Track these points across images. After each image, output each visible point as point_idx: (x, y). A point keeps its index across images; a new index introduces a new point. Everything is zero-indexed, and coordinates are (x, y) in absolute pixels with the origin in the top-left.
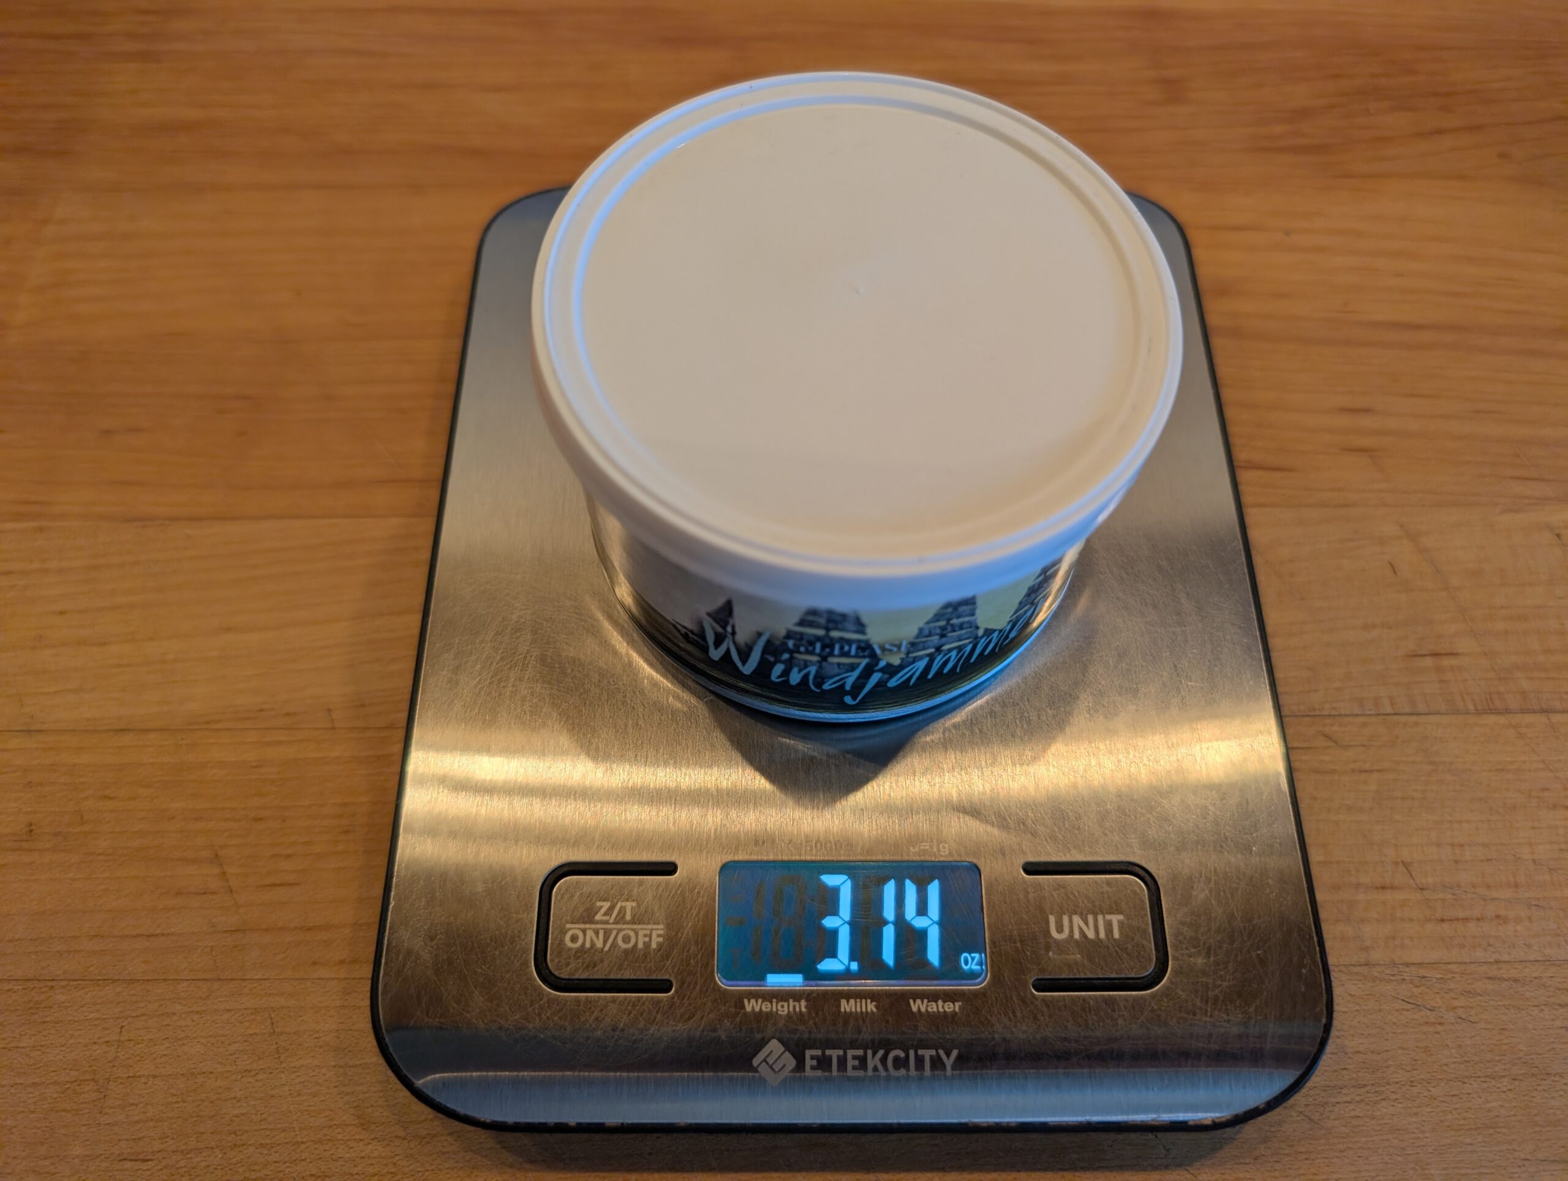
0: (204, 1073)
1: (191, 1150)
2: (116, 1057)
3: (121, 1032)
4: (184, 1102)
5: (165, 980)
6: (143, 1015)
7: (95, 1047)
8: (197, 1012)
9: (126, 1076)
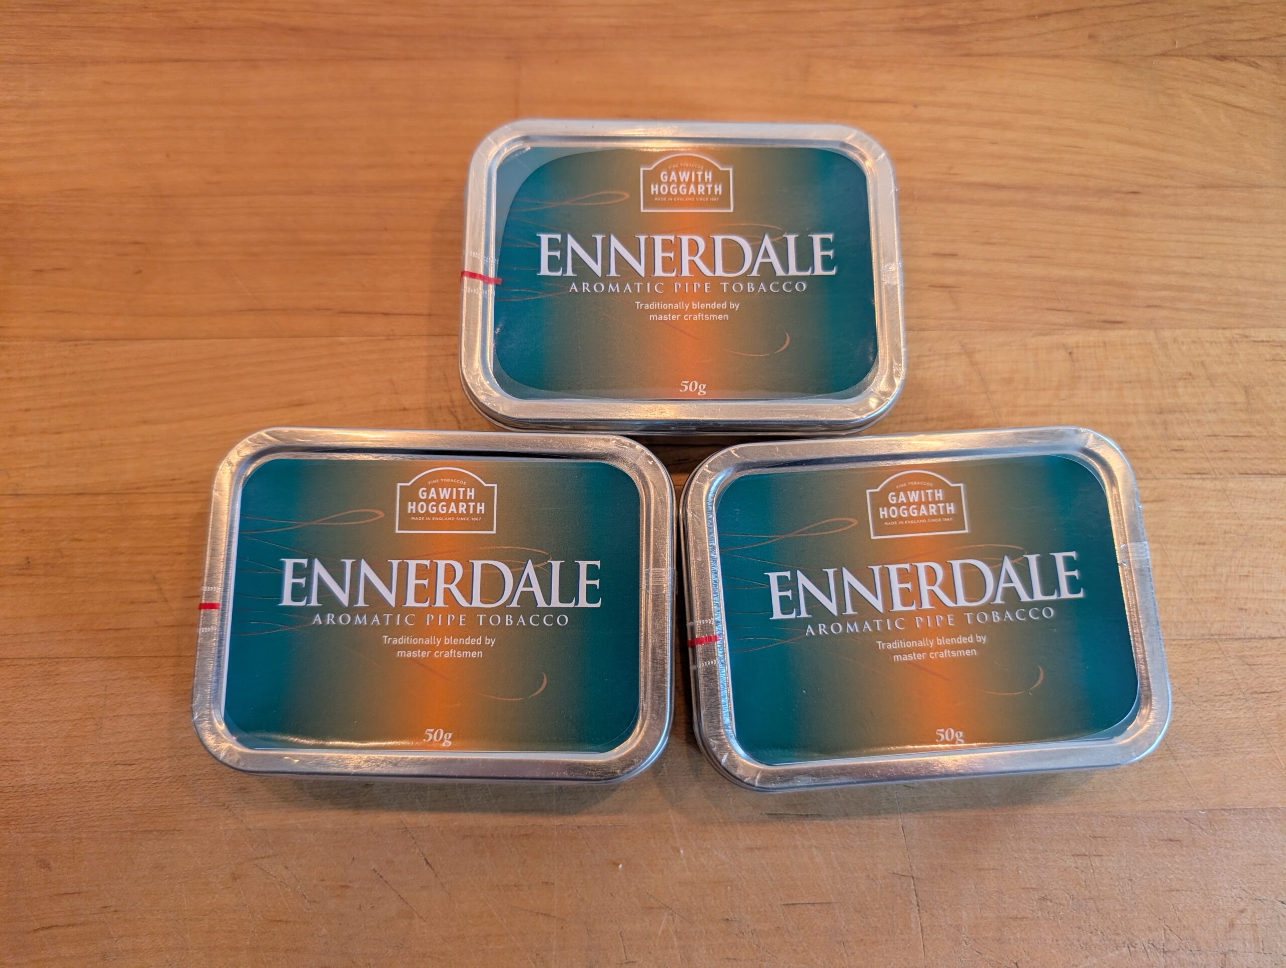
0: (162, 713)
1: (158, 759)
2: (105, 705)
3: (106, 690)
4: (151, 730)
5: (130, 657)
6: (119, 679)
7: (91, 698)
8: (153, 677)
9: (112, 715)
